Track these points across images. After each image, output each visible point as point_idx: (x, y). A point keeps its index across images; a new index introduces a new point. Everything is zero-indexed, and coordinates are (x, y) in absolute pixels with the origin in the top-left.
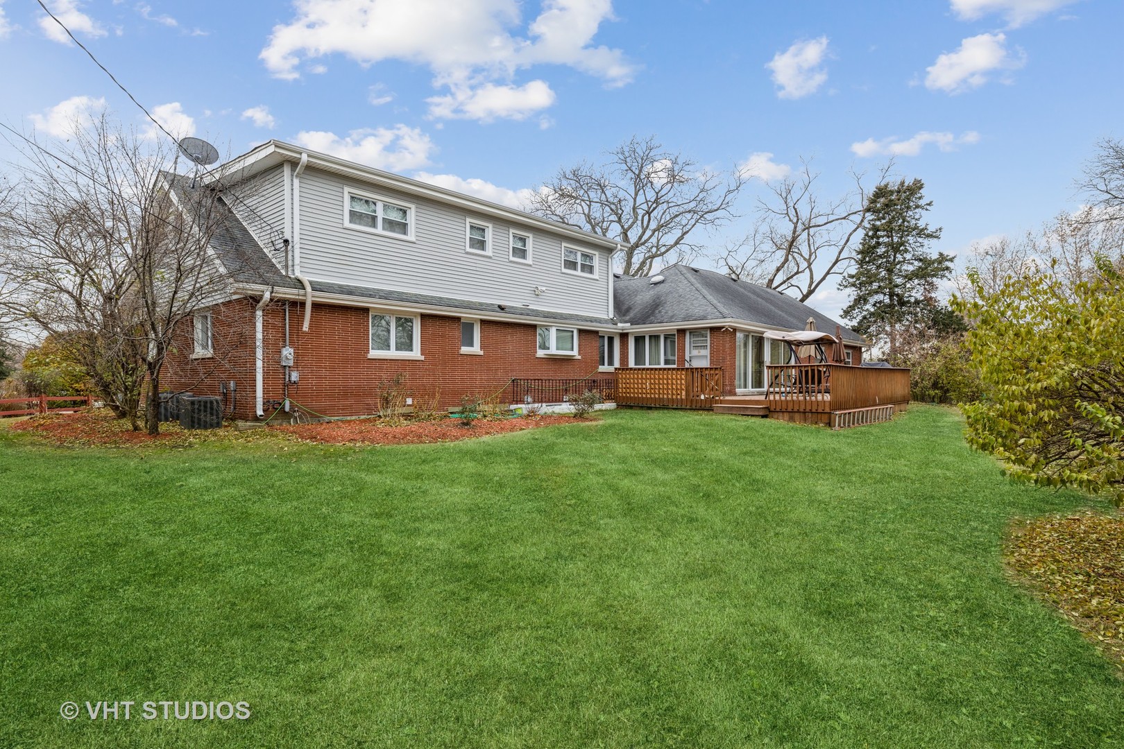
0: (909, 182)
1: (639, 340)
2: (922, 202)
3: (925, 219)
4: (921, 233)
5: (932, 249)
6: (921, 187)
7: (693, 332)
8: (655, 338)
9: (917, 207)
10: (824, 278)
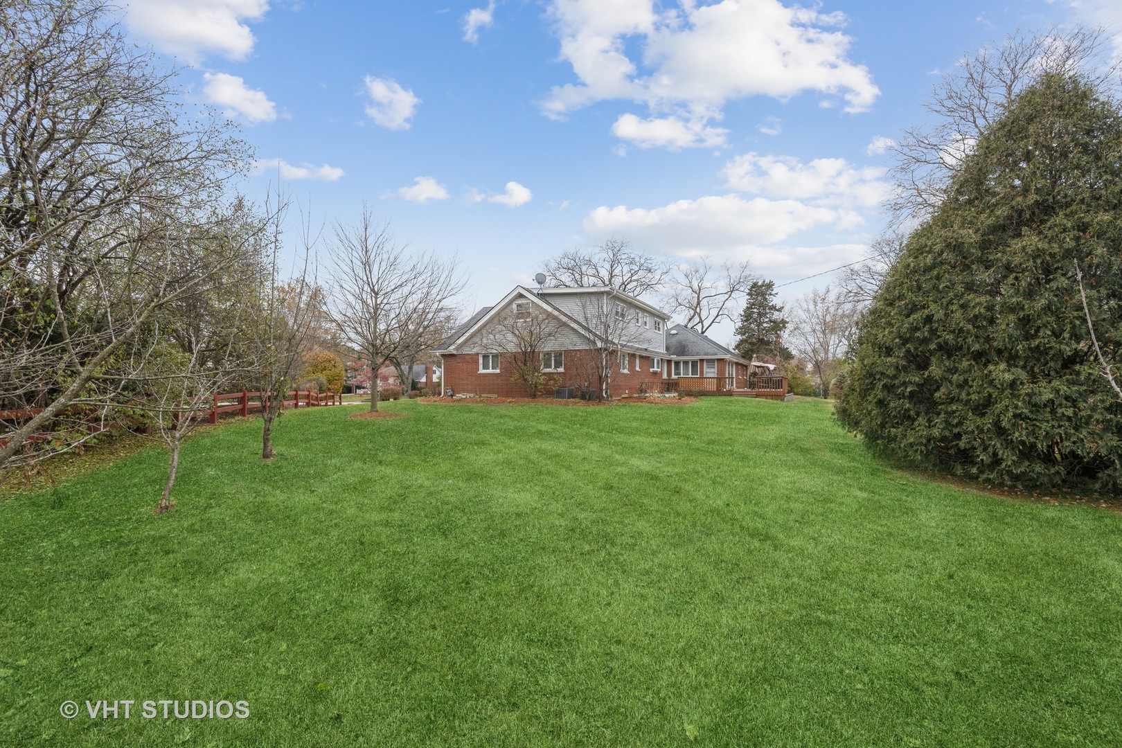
0: (767, 281)
1: (677, 363)
2: (773, 293)
3: (775, 301)
4: (773, 308)
5: (776, 316)
6: (773, 285)
7: (708, 361)
8: (686, 363)
9: (771, 294)
10: (710, 325)
